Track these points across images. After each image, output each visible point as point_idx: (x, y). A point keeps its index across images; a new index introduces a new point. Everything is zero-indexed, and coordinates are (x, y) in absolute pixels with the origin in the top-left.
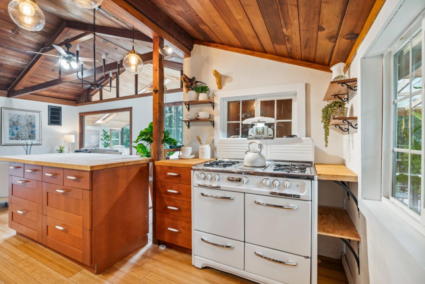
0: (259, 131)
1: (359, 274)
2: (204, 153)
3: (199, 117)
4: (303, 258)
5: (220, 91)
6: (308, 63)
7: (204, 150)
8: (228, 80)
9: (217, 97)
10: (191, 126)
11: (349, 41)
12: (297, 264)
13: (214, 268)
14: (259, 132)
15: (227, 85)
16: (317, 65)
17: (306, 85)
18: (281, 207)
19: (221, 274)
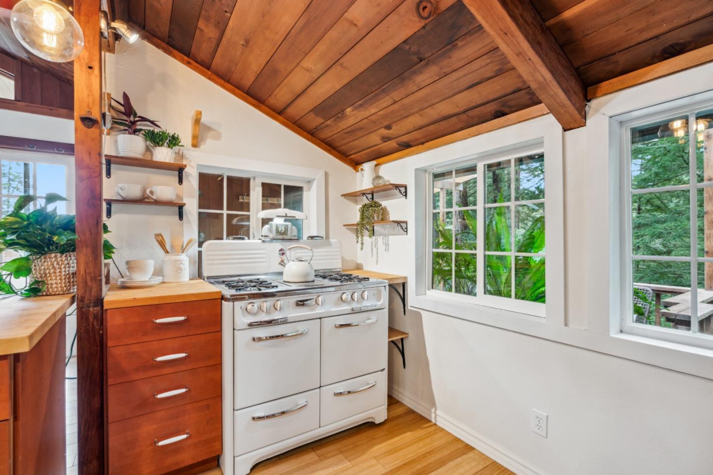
0: (280, 229)
1: (404, 367)
2: (181, 270)
3: (152, 195)
4: (380, 372)
5: (195, 151)
6: (328, 147)
7: (181, 263)
8: (210, 134)
9: (190, 161)
10: (115, 213)
11: (398, 146)
12: (376, 382)
13: (268, 457)
14: (280, 231)
15: (209, 143)
16: (336, 153)
17: (326, 174)
18: (349, 325)
19: (280, 459)
